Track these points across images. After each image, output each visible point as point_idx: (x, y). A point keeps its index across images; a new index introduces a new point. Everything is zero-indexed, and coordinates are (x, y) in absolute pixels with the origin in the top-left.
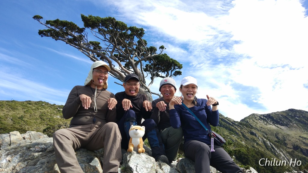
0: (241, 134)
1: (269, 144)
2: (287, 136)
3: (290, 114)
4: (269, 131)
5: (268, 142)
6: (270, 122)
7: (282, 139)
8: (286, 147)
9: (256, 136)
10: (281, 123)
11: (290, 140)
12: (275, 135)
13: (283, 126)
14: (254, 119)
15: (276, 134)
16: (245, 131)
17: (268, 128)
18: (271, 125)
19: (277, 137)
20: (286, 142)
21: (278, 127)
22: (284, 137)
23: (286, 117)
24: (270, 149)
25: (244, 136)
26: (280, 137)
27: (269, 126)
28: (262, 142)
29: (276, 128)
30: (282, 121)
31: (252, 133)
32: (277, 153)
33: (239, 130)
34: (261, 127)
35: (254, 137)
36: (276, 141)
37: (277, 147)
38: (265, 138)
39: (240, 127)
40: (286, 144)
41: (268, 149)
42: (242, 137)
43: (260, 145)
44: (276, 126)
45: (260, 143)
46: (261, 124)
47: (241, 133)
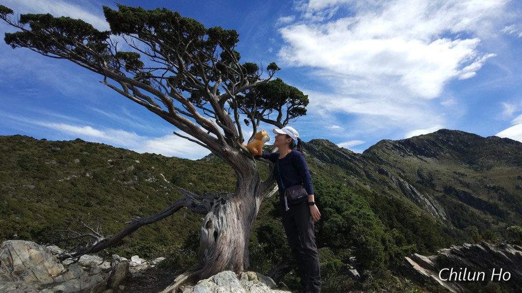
0: (364, 173)
1: (408, 187)
2: (436, 172)
3: (440, 138)
4: (407, 166)
5: (407, 184)
6: (410, 152)
7: (428, 177)
8: (434, 190)
9: (387, 175)
10: (427, 153)
11: (440, 179)
12: (416, 172)
13: (430, 157)
14: (384, 149)
15: (418, 171)
16: (371, 168)
17: (407, 162)
18: (411, 157)
19: (420, 176)
20: (433, 182)
21: (422, 160)
22: (431, 175)
23: (433, 143)
24: (409, 194)
25: (369, 176)
26: (425, 175)
27: (408, 158)
28: (396, 185)
29: (419, 161)
30: (428, 149)
31: (382, 172)
32: (421, 199)
33: (362, 167)
34: (396, 161)
35: (385, 177)
36: (418, 182)
37: (420, 190)
38: (402, 177)
39: (363, 162)
40: (433, 186)
41: (405, 194)
42: (365, 178)
43: (394, 189)
44: (418, 158)
45: (394, 186)
46: (395, 156)
47: (365, 171)
